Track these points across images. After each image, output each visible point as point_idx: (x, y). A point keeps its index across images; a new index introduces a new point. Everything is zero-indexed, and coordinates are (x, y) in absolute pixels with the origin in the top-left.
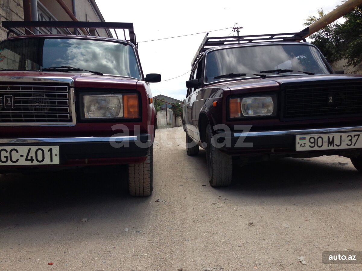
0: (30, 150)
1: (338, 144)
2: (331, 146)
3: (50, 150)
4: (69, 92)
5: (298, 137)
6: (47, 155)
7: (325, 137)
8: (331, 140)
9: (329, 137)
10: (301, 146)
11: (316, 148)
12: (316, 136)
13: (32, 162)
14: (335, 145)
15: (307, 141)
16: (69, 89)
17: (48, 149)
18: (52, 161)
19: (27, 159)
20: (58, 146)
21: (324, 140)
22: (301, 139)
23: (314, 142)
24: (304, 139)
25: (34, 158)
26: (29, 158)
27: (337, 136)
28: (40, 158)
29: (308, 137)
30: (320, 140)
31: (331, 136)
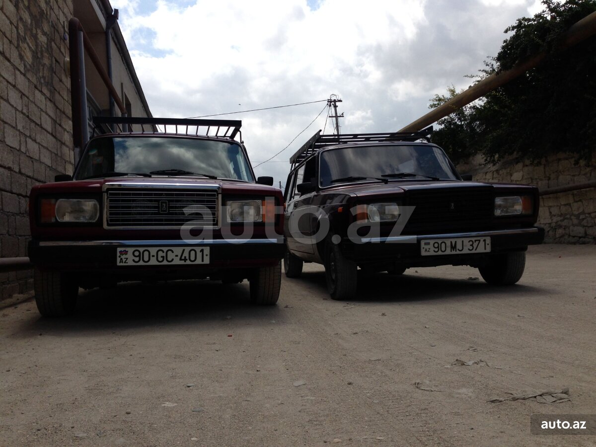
0: (184, 250)
1: (461, 249)
2: (453, 250)
3: (202, 251)
4: (217, 199)
5: (423, 242)
6: (199, 255)
7: (448, 242)
8: (453, 245)
9: (451, 242)
10: (426, 250)
11: (440, 253)
12: (440, 241)
13: (185, 262)
14: (457, 251)
15: (431, 246)
16: (217, 195)
17: (200, 250)
18: (203, 261)
19: (181, 259)
20: (209, 247)
21: (447, 245)
22: (426, 244)
23: (438, 247)
24: (428, 244)
25: (187, 258)
26: (183, 258)
27: (459, 241)
28: (193, 258)
29: (432, 242)
30: (443, 245)
31: (453, 241)
